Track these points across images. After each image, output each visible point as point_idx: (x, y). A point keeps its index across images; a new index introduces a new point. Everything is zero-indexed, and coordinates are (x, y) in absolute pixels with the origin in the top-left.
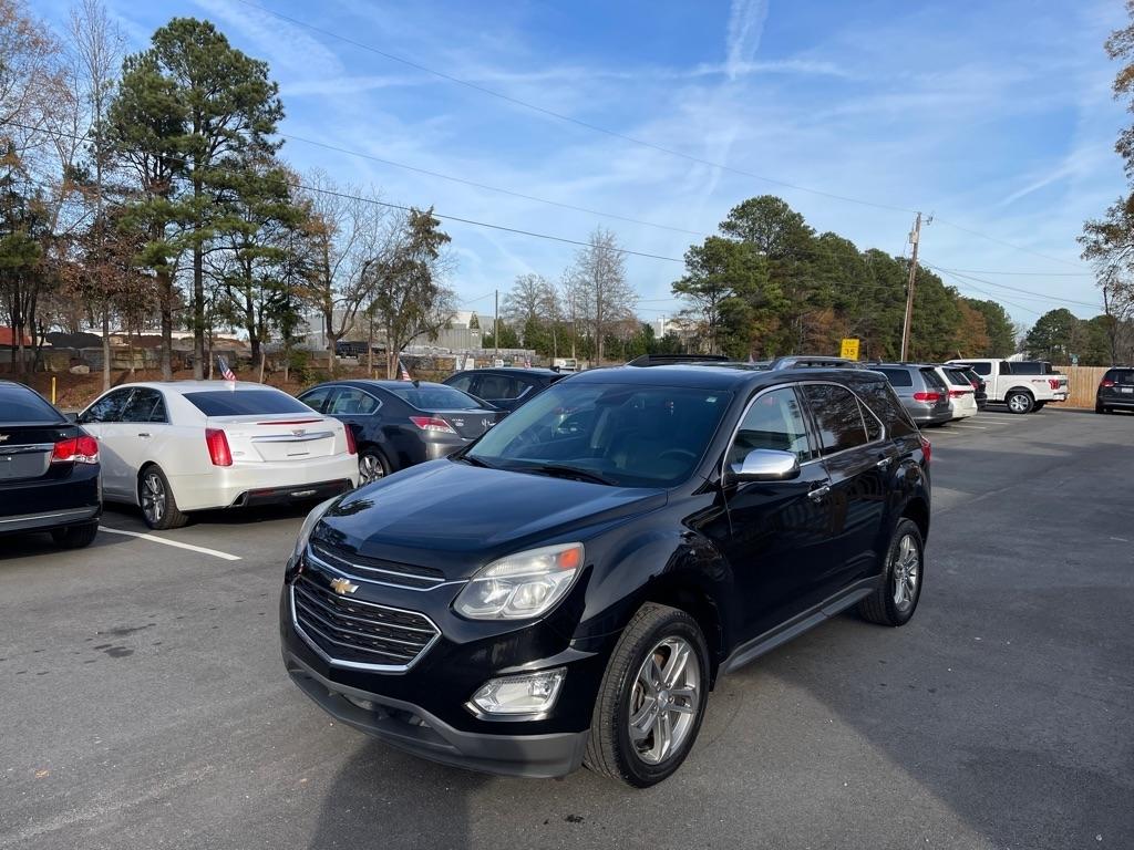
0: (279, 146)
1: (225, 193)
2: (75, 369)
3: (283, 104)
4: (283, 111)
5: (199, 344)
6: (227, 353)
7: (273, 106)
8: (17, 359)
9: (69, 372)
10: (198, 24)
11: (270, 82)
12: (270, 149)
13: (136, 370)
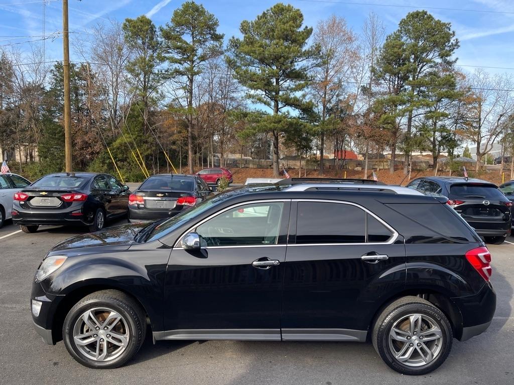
0: (455, 61)
1: (422, 88)
2: (356, 169)
3: (459, 40)
4: (459, 44)
5: (407, 159)
6: (425, 162)
7: (454, 43)
8: (335, 164)
9: (354, 170)
10: (420, 12)
11: (451, 32)
12: (450, 63)
13: (380, 169)
